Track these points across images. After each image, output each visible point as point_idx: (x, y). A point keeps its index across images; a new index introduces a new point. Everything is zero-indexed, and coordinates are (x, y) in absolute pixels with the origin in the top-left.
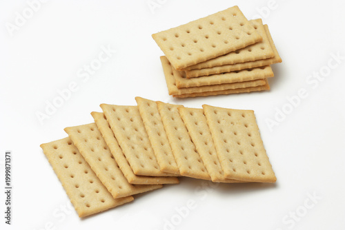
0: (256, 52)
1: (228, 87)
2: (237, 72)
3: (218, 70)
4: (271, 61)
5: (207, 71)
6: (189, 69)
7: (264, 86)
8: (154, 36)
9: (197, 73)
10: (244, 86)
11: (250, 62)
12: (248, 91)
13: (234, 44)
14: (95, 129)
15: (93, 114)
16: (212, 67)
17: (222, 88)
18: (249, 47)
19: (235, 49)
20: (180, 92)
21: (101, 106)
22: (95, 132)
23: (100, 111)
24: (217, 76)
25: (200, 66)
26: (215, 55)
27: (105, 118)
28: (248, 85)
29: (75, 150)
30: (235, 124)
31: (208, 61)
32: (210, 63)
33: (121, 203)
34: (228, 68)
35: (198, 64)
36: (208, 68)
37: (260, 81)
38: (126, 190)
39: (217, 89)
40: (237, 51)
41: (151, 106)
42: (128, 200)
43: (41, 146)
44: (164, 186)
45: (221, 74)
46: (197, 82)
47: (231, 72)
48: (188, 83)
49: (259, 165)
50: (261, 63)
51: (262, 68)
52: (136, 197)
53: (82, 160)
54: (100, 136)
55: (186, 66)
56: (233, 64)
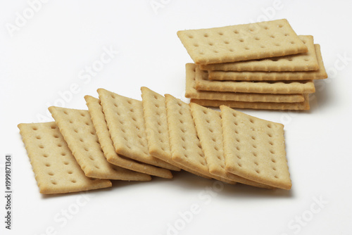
0: (297, 62)
1: (258, 99)
2: (271, 82)
3: (247, 75)
4: (314, 75)
5: (234, 75)
6: (213, 68)
7: (301, 103)
8: (179, 34)
9: (222, 75)
10: (277, 99)
11: (288, 72)
12: (282, 108)
13: (271, 49)
14: (87, 116)
15: (86, 97)
16: (241, 71)
17: (251, 99)
18: (290, 56)
19: (271, 55)
20: (198, 96)
21: (98, 91)
22: (86, 118)
23: (96, 96)
24: (246, 83)
27: (100, 103)
28: (284, 99)
29: (56, 134)
30: (256, 130)
32: (239, 66)
34: (261, 76)
35: (224, 63)
36: (237, 71)
37: (298, 96)
38: (103, 170)
39: (244, 98)
40: (275, 58)
41: (158, 99)
43: (18, 125)
44: (154, 179)
45: (251, 81)
46: (220, 85)
47: (264, 81)
48: (209, 85)
49: (274, 169)
50: (301, 76)
51: (303, 81)
52: (116, 184)
53: (62, 144)
54: (90, 122)
55: (208, 62)
56: (267, 72)
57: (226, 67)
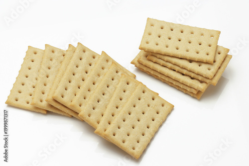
1: (171, 81)
2: (183, 74)
3: (169, 65)
5: (162, 62)
6: (150, 53)
7: (195, 94)
8: (148, 19)
9: (155, 59)
10: (182, 86)
11: (193, 72)
15: (70, 45)
16: (167, 61)
17: (167, 79)
21: (79, 43)
24: (167, 69)
25: (158, 56)
26: (171, 55)
31: (165, 55)
32: (166, 58)
33: (37, 111)
36: (164, 60)
37: (194, 90)
39: (163, 77)
40: (191, 61)
42: (42, 111)
43: (29, 46)
45: (171, 69)
46: (151, 64)
47: (178, 72)
48: (146, 62)
49: (138, 142)
51: (201, 82)
56: (182, 68)
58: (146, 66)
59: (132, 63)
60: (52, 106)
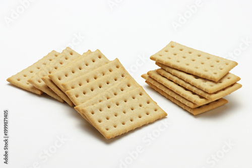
3: (175, 79)
5: (169, 75)
16: (174, 75)
17: (170, 93)
26: (179, 68)
34: (181, 82)
36: (171, 74)
40: (197, 77)
47: (182, 86)
50: (200, 93)
51: (201, 97)
52: (43, 95)
56: (186, 82)
57: (167, 69)
58: (154, 79)
59: (143, 76)
60: (48, 88)
